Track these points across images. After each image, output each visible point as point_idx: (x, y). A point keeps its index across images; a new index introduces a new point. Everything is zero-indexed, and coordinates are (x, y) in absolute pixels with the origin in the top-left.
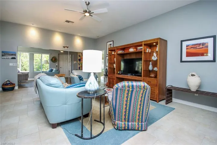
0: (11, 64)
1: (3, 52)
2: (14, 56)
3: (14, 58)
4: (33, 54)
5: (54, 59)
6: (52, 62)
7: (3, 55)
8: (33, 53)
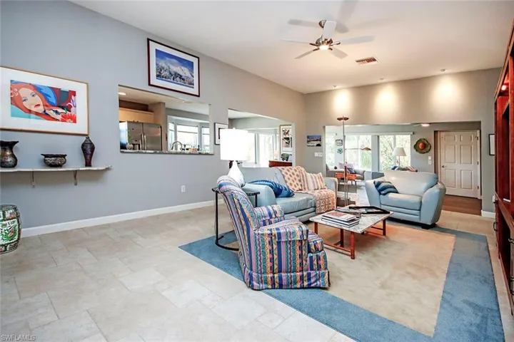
0: (316, 154)
1: (308, 137)
2: (318, 142)
3: (319, 145)
4: (378, 137)
5: (421, 145)
6: (418, 153)
7: (308, 141)
8: (378, 134)
